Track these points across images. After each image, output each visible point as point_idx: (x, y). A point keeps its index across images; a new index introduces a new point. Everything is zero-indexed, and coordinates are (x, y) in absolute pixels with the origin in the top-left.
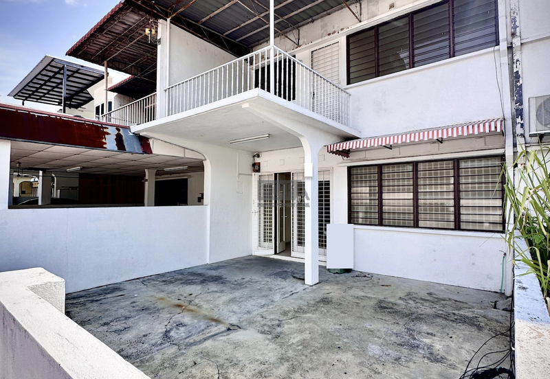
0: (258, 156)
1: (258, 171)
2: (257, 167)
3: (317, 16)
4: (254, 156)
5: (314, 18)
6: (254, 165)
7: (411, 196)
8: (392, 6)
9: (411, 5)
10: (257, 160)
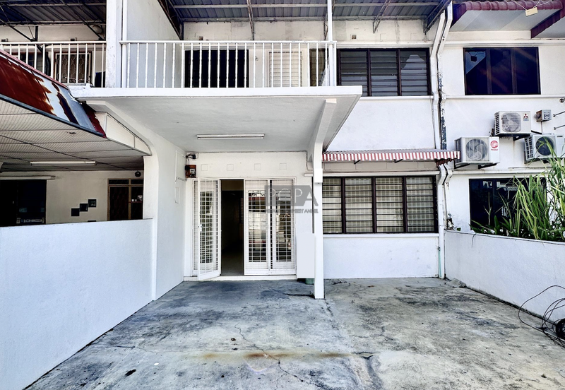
0: (194, 157)
1: (194, 176)
2: (192, 171)
3: (281, 18)
4: (187, 157)
5: (277, 18)
6: (188, 168)
7: (370, 206)
8: (354, 37)
9: (373, 43)
10: (192, 162)
